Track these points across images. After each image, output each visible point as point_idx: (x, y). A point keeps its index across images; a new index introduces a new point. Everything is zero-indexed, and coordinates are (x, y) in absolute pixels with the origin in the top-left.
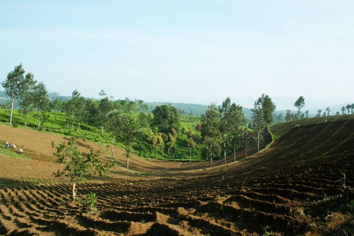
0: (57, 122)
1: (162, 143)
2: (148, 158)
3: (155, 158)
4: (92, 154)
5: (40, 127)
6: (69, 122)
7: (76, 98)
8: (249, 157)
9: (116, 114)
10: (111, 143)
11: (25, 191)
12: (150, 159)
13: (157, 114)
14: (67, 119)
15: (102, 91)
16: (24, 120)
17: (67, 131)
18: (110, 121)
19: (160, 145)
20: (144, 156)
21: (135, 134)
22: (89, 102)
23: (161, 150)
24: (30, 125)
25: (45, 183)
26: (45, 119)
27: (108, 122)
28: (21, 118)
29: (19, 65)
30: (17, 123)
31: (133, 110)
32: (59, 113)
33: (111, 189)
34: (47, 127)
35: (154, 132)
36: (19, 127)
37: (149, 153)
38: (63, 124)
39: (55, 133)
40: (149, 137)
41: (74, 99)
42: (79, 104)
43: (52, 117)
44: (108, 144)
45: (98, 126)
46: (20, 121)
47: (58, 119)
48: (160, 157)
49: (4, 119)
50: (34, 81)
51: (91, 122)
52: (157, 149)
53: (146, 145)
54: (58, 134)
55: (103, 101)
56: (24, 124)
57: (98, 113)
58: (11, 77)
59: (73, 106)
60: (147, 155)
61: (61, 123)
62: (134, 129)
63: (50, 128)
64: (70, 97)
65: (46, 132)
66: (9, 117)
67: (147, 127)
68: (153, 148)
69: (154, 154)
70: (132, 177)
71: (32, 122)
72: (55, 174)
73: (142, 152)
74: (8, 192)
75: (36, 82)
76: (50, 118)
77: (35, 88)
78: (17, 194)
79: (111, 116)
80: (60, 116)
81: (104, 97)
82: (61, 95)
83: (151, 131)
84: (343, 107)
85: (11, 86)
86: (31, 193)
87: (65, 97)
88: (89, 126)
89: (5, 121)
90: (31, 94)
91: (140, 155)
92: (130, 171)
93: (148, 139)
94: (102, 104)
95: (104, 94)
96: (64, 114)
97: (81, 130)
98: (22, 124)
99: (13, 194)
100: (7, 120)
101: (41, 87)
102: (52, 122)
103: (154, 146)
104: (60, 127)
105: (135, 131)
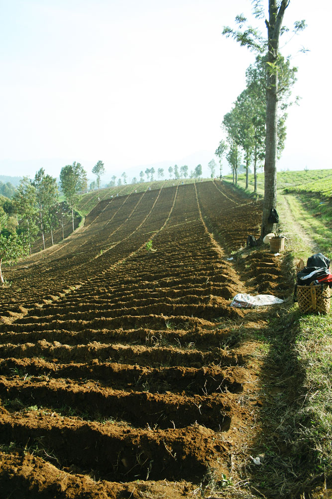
8: (66, 239)
84: (142, 172)
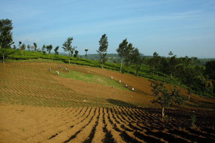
0: (144, 71)
1: (212, 86)
2: (201, 96)
3: (206, 96)
4: (175, 91)
5: (136, 74)
6: (151, 71)
7: (155, 57)
9: (181, 67)
10: (177, 85)
11: (132, 109)
12: (203, 97)
13: (208, 67)
14: (151, 70)
15: (171, 52)
16: (127, 69)
17: (150, 76)
18: (177, 71)
19: (210, 87)
20: (199, 94)
21: (195, 80)
22: (163, 59)
23: (211, 91)
24: (131, 73)
25: (141, 106)
26: (138, 69)
27: (176, 71)
28: (125, 68)
29: (125, 39)
30: (124, 71)
31: (191, 64)
32: (145, 66)
33: (181, 114)
34: (139, 74)
35: (206, 79)
36: (125, 73)
37: (202, 93)
38: (148, 72)
39: (144, 78)
40: (202, 82)
41: (154, 58)
42: (157, 60)
43: (141, 68)
44: (175, 85)
45: (169, 74)
46: (125, 70)
47: (145, 69)
48: (210, 95)
49: (117, 69)
50: (133, 47)
51: (164, 72)
52: (208, 90)
53: (200, 87)
54: (146, 78)
55: (172, 58)
56: (127, 72)
57: (168, 66)
58: (121, 46)
59: (154, 62)
60: (201, 94)
61: (147, 72)
62: (194, 76)
63: (141, 74)
64: (152, 56)
65: (139, 76)
66: (119, 68)
67: (200, 75)
68: (205, 89)
69: (206, 93)
70: (192, 107)
71: (131, 71)
72: (152, 102)
73: (197, 91)
74: (124, 109)
75: (134, 48)
76: (140, 69)
77: (133, 52)
78: (129, 110)
79: (178, 68)
80: (146, 68)
81: (172, 56)
82: (145, 55)
83: (204, 78)
85: (121, 51)
86: (136, 111)
87: (147, 56)
88: (163, 74)
89: (118, 70)
90: (131, 55)
91: (196, 93)
92: (190, 103)
93: (202, 83)
94: (171, 60)
95: (172, 54)
96: (148, 66)
97: (159, 76)
98: (126, 72)
99: (127, 110)
100: (119, 69)
101: (137, 51)
102: (142, 71)
103: (206, 88)
104: (146, 74)
105: (194, 78)
